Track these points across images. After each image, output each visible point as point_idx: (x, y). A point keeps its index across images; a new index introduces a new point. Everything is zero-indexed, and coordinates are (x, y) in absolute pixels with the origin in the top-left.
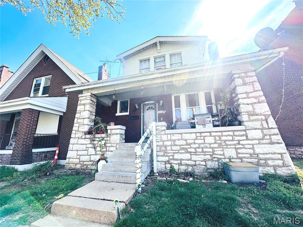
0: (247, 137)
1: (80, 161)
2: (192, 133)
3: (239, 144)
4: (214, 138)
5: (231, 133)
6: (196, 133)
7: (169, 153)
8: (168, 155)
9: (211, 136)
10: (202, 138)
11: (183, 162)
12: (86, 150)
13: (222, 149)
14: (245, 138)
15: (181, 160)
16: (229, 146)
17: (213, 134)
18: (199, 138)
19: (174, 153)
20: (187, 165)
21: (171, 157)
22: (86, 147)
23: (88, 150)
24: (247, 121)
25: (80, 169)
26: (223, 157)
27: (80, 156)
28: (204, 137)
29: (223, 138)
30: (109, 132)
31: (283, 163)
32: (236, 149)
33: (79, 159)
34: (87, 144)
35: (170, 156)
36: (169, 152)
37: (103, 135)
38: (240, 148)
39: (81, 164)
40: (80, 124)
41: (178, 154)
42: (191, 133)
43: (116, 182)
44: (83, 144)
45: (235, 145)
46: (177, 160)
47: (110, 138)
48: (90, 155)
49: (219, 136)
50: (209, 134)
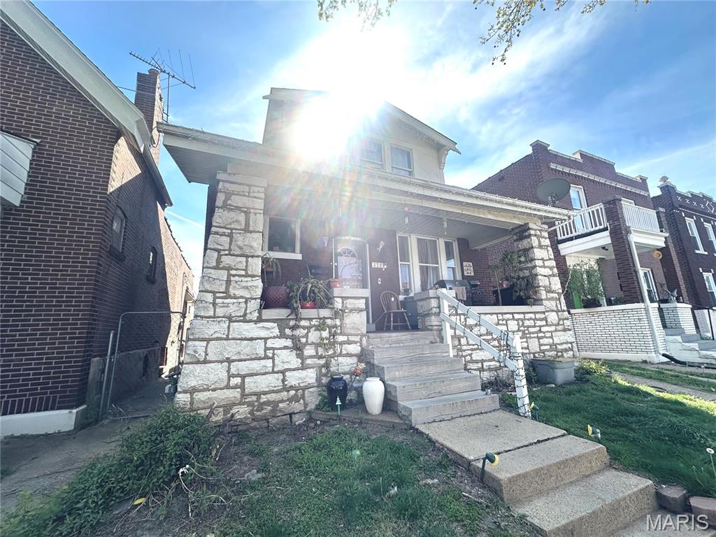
0: (546, 321)
1: (243, 395)
2: (493, 314)
3: (540, 331)
4: (516, 322)
5: (532, 316)
6: (497, 314)
7: (464, 351)
8: (464, 354)
9: (513, 319)
10: (504, 322)
11: (485, 364)
12: (266, 357)
13: (525, 340)
14: (544, 323)
15: (482, 361)
16: (532, 335)
17: (517, 316)
18: (500, 322)
19: (472, 350)
20: (490, 369)
21: (468, 358)
22: (266, 349)
23: (273, 358)
24: (545, 300)
25: (248, 421)
26: (527, 351)
27: (243, 377)
28: (507, 320)
29: (527, 323)
30: (338, 304)
31: (573, 354)
32: (539, 338)
33: (242, 386)
34: (266, 339)
35: (467, 356)
36: (464, 348)
38: (542, 338)
39: (249, 404)
40: (233, 272)
41: (478, 351)
42: (491, 314)
43: (461, 416)
44: (251, 339)
45: (536, 332)
46: (477, 362)
47: (342, 320)
48: (283, 372)
49: (522, 320)
50: (510, 316)
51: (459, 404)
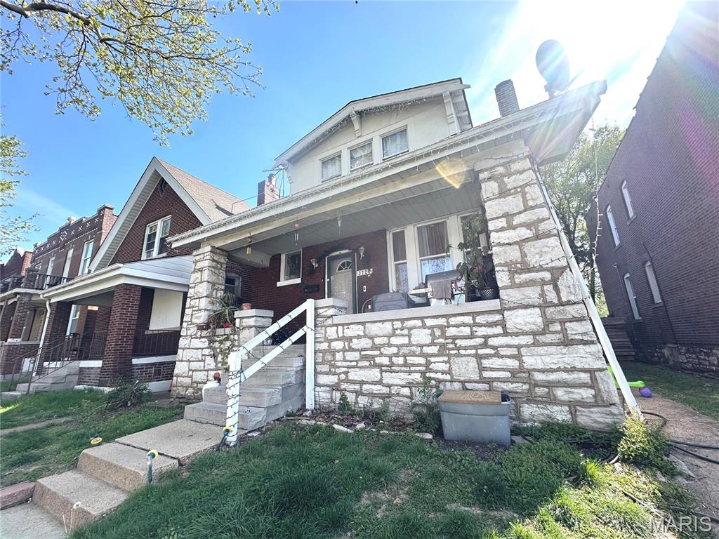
0: (504, 327)
1: (192, 383)
2: (386, 321)
3: (485, 345)
4: (429, 331)
5: (468, 319)
6: (392, 321)
7: (339, 367)
8: (338, 371)
9: (424, 326)
10: (405, 332)
11: (365, 387)
12: (202, 361)
13: (446, 359)
14: (499, 330)
15: (362, 383)
16: (462, 352)
17: (429, 322)
18: (398, 332)
19: (348, 367)
20: (372, 395)
21: (343, 377)
22: (203, 355)
23: (204, 361)
24: (505, 288)
25: (192, 398)
26: (448, 377)
27: (193, 371)
28: (410, 329)
29: (452, 332)
30: (237, 322)
31: (595, 396)
32: (479, 358)
33: (191, 377)
34: (203, 349)
35: (341, 373)
36: (339, 364)
37: (228, 331)
38: (488, 356)
39: (194, 388)
40: (194, 309)
41: (357, 369)
42: (383, 322)
43: (213, 424)
44: (197, 349)
45: (475, 347)
46: (354, 382)
47: (239, 335)
48: (207, 371)
49: (441, 327)
50: (419, 323)
51: (214, 413)
